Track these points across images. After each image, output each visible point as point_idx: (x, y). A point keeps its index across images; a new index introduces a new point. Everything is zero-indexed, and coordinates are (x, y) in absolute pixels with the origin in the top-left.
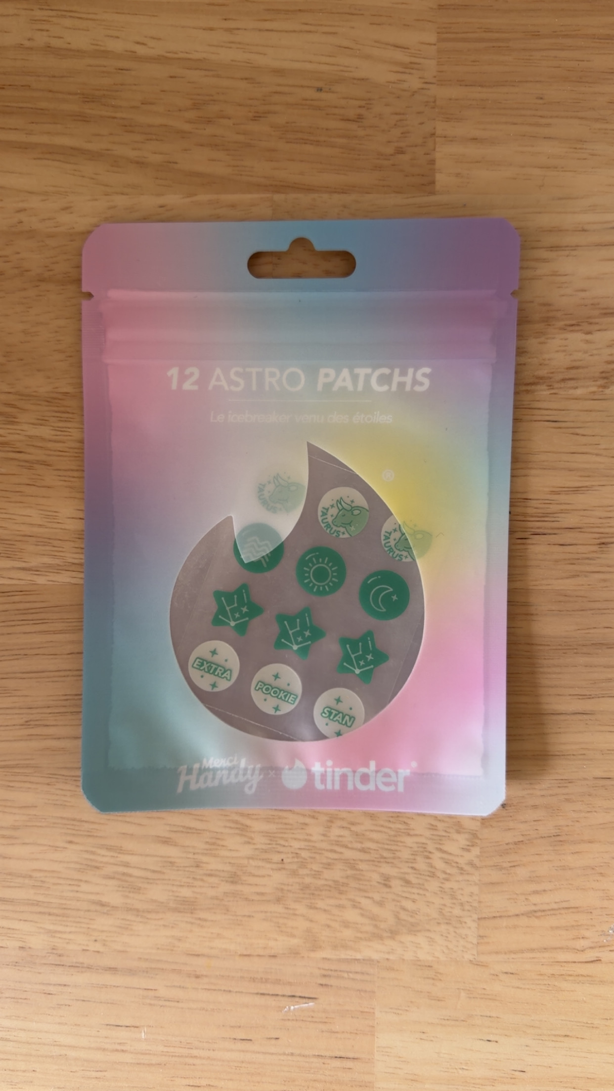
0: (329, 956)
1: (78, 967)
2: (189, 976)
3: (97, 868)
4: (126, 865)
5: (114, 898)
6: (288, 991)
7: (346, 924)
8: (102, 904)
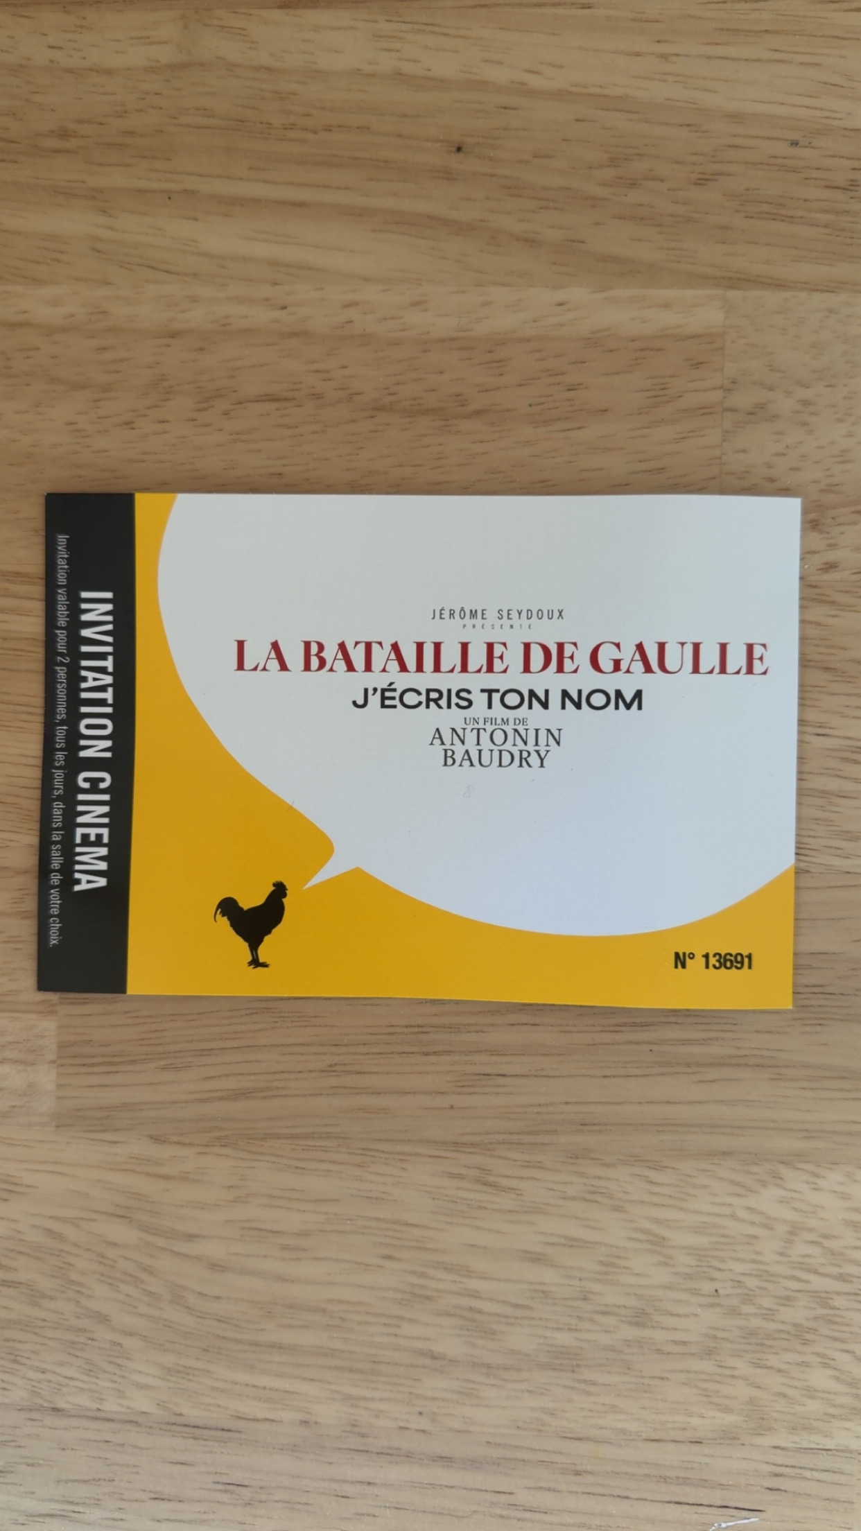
0: (783, 1444)
1: (392, 1455)
2: (564, 1472)
3: (429, 1298)
4: (475, 1295)
5: (452, 1346)
6: (717, 1497)
7: (811, 1393)
8: (434, 1356)
